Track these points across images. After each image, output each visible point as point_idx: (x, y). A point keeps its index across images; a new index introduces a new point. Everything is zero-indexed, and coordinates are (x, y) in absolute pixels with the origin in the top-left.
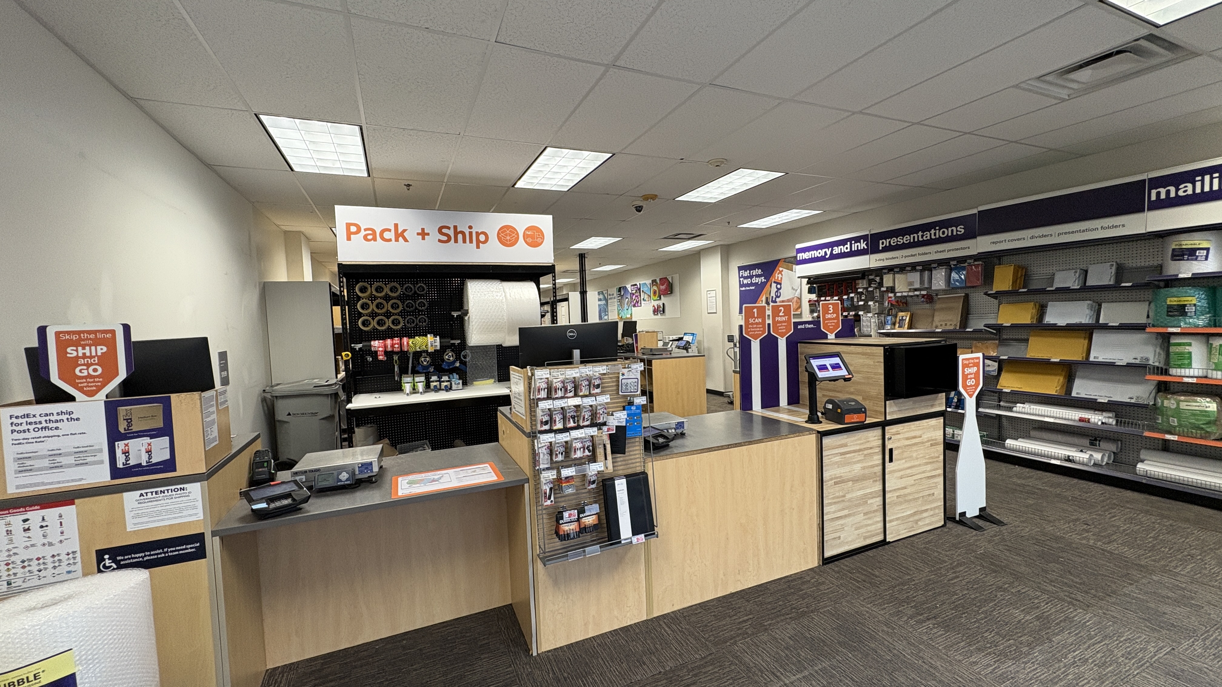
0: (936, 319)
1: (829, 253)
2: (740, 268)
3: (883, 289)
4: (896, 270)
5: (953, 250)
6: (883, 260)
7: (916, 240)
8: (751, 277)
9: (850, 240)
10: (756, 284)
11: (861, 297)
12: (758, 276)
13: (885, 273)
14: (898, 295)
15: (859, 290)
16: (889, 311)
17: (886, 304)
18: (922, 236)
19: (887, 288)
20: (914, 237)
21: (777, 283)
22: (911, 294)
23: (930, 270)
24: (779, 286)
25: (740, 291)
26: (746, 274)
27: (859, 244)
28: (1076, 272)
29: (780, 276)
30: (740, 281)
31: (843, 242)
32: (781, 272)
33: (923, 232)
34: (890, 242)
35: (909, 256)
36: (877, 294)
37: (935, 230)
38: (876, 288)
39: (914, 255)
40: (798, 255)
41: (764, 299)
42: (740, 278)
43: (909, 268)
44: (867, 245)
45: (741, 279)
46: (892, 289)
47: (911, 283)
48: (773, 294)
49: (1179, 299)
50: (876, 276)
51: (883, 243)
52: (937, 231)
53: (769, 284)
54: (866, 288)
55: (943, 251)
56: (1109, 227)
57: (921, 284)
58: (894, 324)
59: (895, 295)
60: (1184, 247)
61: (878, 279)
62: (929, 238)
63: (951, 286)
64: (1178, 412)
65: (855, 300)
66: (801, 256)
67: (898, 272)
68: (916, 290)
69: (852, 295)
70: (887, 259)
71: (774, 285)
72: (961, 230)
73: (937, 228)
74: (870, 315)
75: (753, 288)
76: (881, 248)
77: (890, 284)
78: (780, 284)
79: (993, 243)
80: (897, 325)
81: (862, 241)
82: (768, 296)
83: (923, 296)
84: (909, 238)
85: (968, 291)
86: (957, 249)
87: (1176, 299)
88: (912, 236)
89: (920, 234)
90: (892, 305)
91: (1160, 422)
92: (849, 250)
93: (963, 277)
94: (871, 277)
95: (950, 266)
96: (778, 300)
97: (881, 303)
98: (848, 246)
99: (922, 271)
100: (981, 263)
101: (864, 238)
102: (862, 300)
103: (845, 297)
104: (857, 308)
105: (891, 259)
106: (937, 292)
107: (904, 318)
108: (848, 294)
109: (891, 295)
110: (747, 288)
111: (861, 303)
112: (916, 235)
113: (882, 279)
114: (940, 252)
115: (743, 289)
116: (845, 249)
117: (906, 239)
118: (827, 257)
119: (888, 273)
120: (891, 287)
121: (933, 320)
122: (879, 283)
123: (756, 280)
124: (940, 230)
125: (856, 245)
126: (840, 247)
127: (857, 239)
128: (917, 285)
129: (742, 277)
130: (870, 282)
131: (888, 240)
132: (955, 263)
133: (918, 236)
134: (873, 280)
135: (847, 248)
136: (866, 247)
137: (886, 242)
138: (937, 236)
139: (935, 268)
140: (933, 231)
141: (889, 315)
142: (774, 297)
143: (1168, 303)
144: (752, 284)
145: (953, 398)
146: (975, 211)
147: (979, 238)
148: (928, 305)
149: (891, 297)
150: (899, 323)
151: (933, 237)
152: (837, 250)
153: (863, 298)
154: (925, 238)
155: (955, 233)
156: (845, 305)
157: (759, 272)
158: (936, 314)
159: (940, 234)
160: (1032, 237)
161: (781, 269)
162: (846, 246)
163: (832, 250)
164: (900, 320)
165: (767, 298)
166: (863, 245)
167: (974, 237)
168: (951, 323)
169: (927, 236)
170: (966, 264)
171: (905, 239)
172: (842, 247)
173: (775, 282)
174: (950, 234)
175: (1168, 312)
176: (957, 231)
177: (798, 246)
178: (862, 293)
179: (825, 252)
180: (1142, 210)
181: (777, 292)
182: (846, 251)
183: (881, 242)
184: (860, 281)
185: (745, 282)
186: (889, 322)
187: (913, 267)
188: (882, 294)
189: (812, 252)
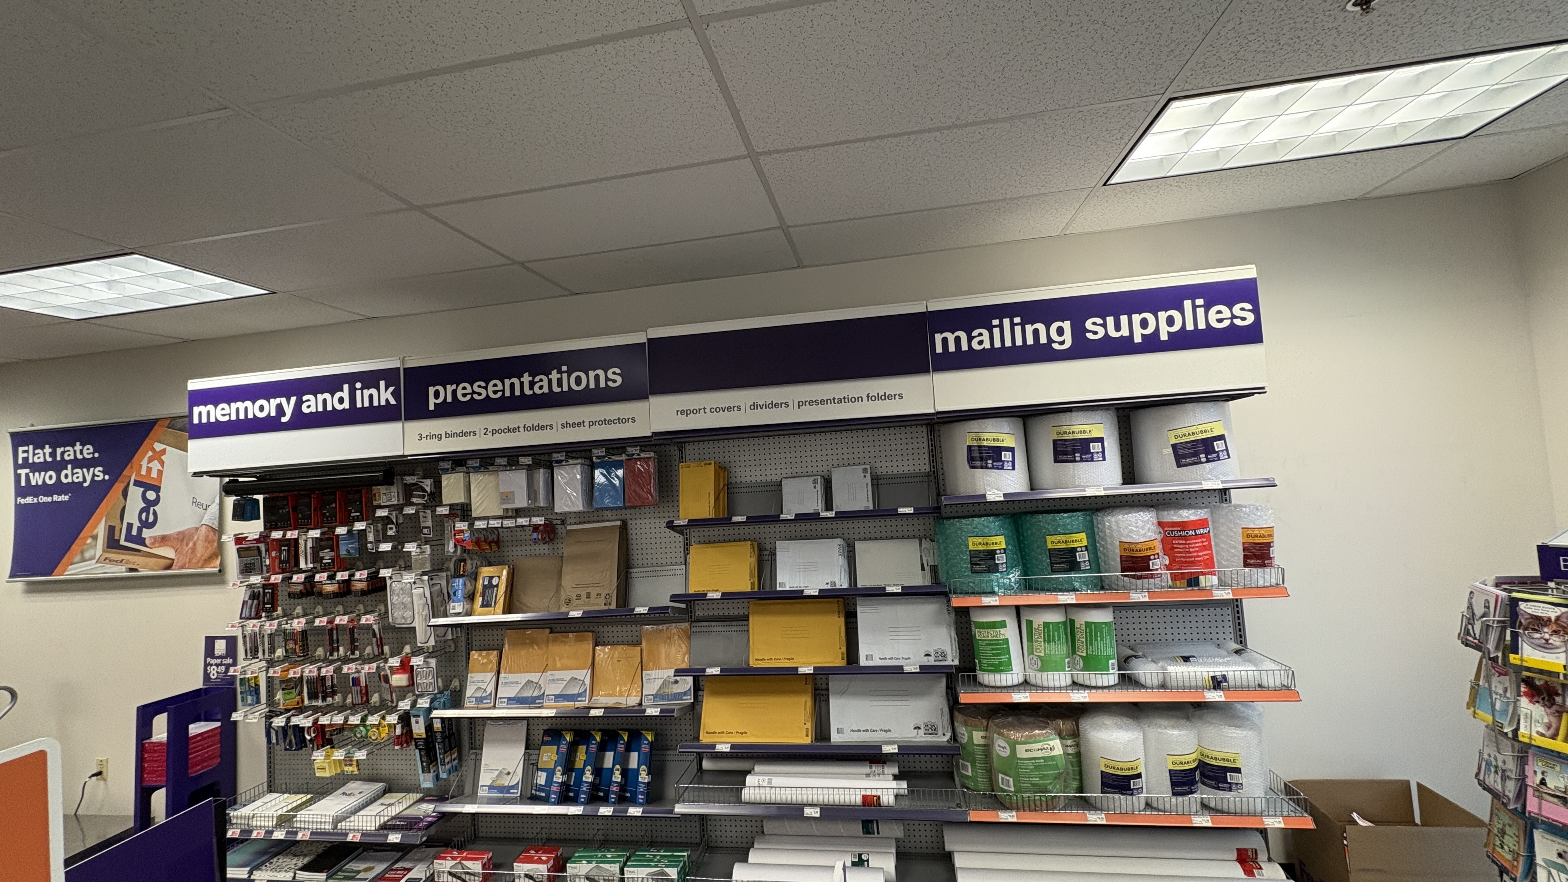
0: (567, 581)
1: (289, 410)
2: (19, 439)
3: (442, 511)
4: (471, 463)
5: (601, 423)
7: (517, 393)
8: (58, 466)
9: (350, 378)
10: (74, 488)
11: (385, 530)
12: (78, 463)
13: (446, 471)
14: (480, 525)
15: (381, 513)
16: (457, 569)
17: (451, 548)
18: (532, 384)
19: (451, 506)
20: (512, 385)
21: (147, 486)
22: (508, 523)
23: (550, 467)
24: (151, 495)
25: (19, 508)
26: (42, 455)
27: (373, 391)
28: (815, 482)
29: (156, 465)
30: (18, 477)
31: (331, 384)
32: (158, 456)
33: (533, 375)
34: (454, 392)
35: (503, 431)
36: (428, 522)
37: (560, 372)
38: (425, 507)
39: (514, 430)
40: (196, 410)
41: (101, 531)
42: (17, 466)
43: (503, 461)
44: (395, 394)
45: (23, 472)
46: (463, 511)
47: (506, 497)
48: (132, 517)
49: (986, 540)
50: (425, 477)
51: (437, 395)
52: (565, 376)
53: (119, 487)
54: (399, 508)
55: (579, 424)
56: (878, 397)
57: (529, 498)
58: (471, 597)
59: (471, 525)
60: (985, 444)
61: (428, 484)
62: (546, 390)
63: (595, 506)
64: (1012, 764)
65: (371, 538)
66: (203, 413)
67: (476, 470)
68: (518, 513)
69: (359, 526)
70: (448, 435)
71: (135, 492)
72: (614, 377)
73: (564, 368)
74: (409, 577)
75: (65, 498)
76: (432, 407)
77: (459, 498)
78: (157, 489)
79: (682, 412)
80: (479, 600)
81: (382, 384)
82: (116, 522)
83: (536, 528)
84: (500, 387)
85: (627, 514)
86: (610, 422)
87: (980, 540)
88: (507, 382)
89: (526, 378)
90: (464, 550)
91: (970, 774)
92: (346, 405)
93: (616, 482)
94: (410, 480)
95: (591, 459)
96: (146, 533)
97: (438, 543)
98: (345, 394)
99: (530, 468)
100: (652, 454)
101: (389, 376)
102: (386, 539)
103: (341, 531)
104: (375, 560)
105: (458, 435)
106: (564, 519)
107: (495, 581)
108: (348, 522)
109: (461, 525)
110: (44, 499)
111: (386, 547)
112: (515, 381)
113: (438, 484)
114: (574, 425)
115: (29, 500)
116: (338, 401)
117: (494, 389)
118: (284, 420)
119: (453, 470)
120: (462, 505)
121: (559, 586)
122: (432, 494)
123: (69, 476)
124: (570, 374)
125: (366, 393)
126: (320, 397)
127: (370, 379)
128: (521, 501)
129: (26, 464)
130: (409, 491)
131: (450, 388)
132: (601, 452)
133: (522, 384)
134: (417, 487)
135: (341, 401)
136: (393, 401)
137: (446, 393)
138: (566, 388)
139: (560, 462)
140: (554, 375)
141: (457, 575)
142: (136, 524)
143: (971, 547)
144: (59, 487)
145: (611, 771)
146: (639, 338)
147: (652, 400)
148: (546, 546)
149: (462, 531)
150: (483, 595)
151: (556, 389)
152: (312, 404)
153: (390, 533)
154: (538, 391)
155: (603, 384)
156: (343, 552)
157: (88, 452)
158: (566, 569)
159: (569, 382)
160: (754, 407)
161: (159, 447)
162: (338, 395)
163: (299, 403)
164: (484, 587)
165: (111, 530)
166: (384, 395)
167: (642, 396)
168: (598, 590)
169: (542, 385)
170: (624, 457)
171: (491, 388)
172: (327, 396)
173: (137, 483)
174: (592, 386)
175: (972, 564)
176: (607, 379)
177: (195, 385)
178: (387, 520)
179: (279, 407)
180: (924, 370)
181: (145, 510)
182: (339, 407)
183: (432, 390)
184: (382, 489)
185: (37, 479)
186: (460, 594)
187: (511, 457)
188: (440, 521)
189: (240, 405)
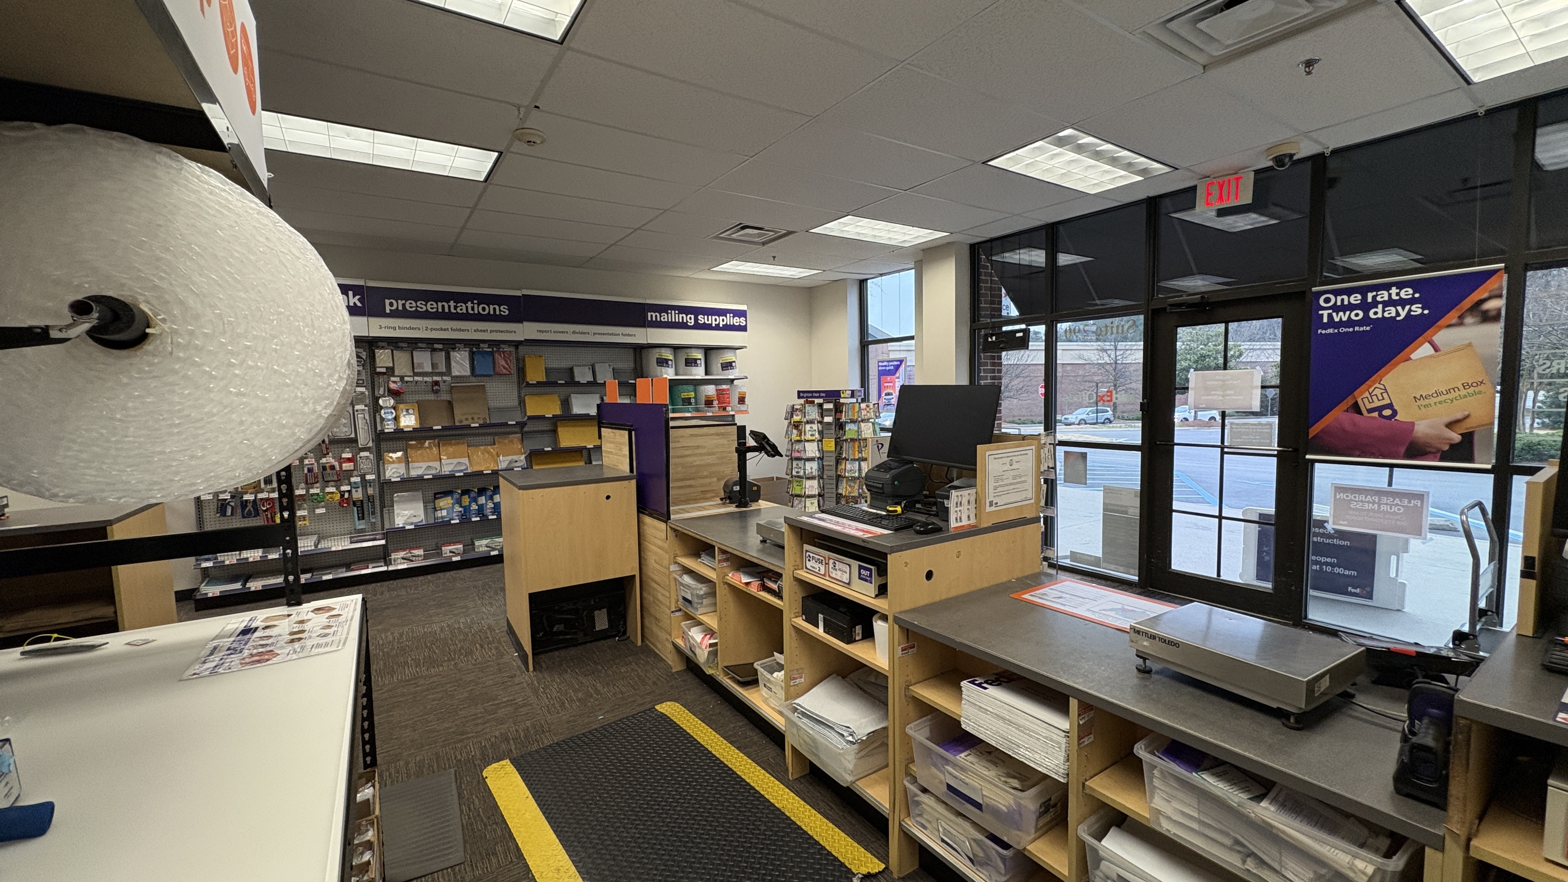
5: (497, 331)
6: (394, 328)
7: (447, 310)
13: (379, 348)
17: (381, 392)
18: (456, 308)
20: (443, 306)
23: (449, 351)
28: (590, 368)
33: (456, 302)
34: (404, 305)
35: (437, 329)
37: (472, 303)
39: (445, 330)
47: (418, 366)
50: (363, 350)
51: (391, 305)
52: (476, 306)
55: (484, 331)
56: (626, 335)
57: (434, 367)
60: (663, 357)
61: (364, 355)
62: (464, 311)
70: (400, 328)
72: (505, 310)
73: (475, 302)
76: (388, 311)
79: (540, 331)
84: (435, 305)
86: (502, 332)
88: (440, 304)
89: (452, 304)
95: (476, 349)
99: (436, 351)
101: (355, 289)
105: (407, 328)
107: (409, 410)
109: (394, 379)
112: (445, 304)
114: (481, 331)
117: (431, 307)
121: (452, 412)
124: (479, 305)
128: (425, 369)
131: (400, 302)
133: (449, 306)
137: (398, 305)
138: (476, 312)
139: (458, 349)
140: (469, 304)
146: (517, 293)
147: (525, 323)
151: (470, 312)
154: (459, 311)
155: (498, 313)
159: (478, 309)
160: (574, 332)
167: (520, 321)
169: (462, 308)
170: (508, 349)
171: (429, 306)
174: (492, 313)
176: (500, 311)
180: (643, 326)
183: (387, 302)
187: (430, 344)
